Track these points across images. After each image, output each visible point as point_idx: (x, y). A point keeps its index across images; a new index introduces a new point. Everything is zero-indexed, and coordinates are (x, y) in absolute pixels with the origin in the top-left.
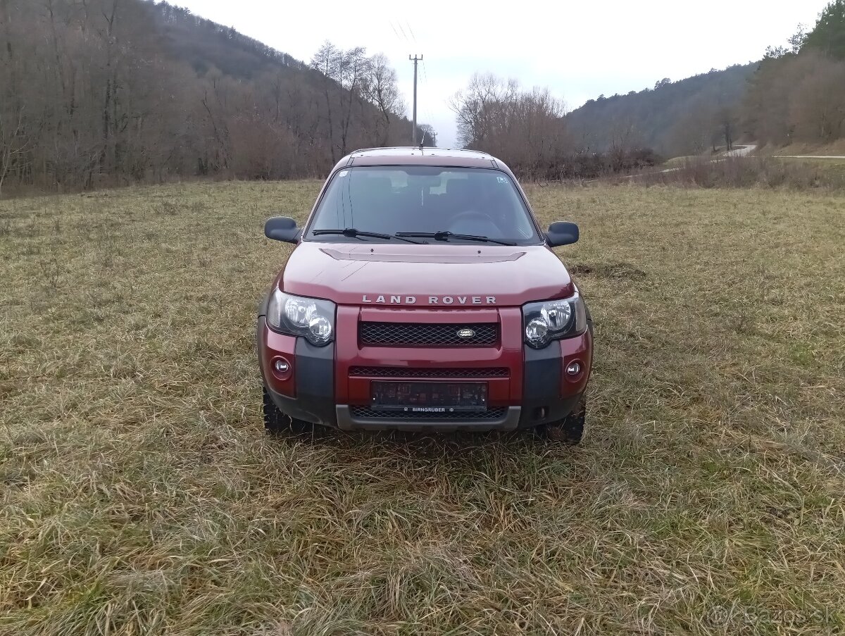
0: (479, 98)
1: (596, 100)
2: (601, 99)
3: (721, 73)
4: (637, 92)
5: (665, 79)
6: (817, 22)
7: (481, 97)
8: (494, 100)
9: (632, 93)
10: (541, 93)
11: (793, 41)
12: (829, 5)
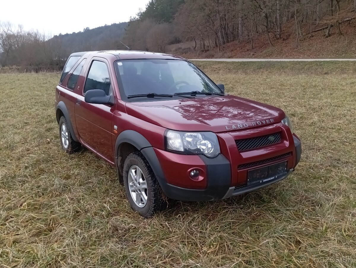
0: (4, 32)
1: (58, 35)
2: (60, 35)
3: (109, 26)
4: (76, 32)
5: (87, 28)
6: (146, 8)
7: (5, 32)
8: (12, 33)
9: (74, 33)
10: (35, 31)
11: (138, 15)
12: (149, 2)
